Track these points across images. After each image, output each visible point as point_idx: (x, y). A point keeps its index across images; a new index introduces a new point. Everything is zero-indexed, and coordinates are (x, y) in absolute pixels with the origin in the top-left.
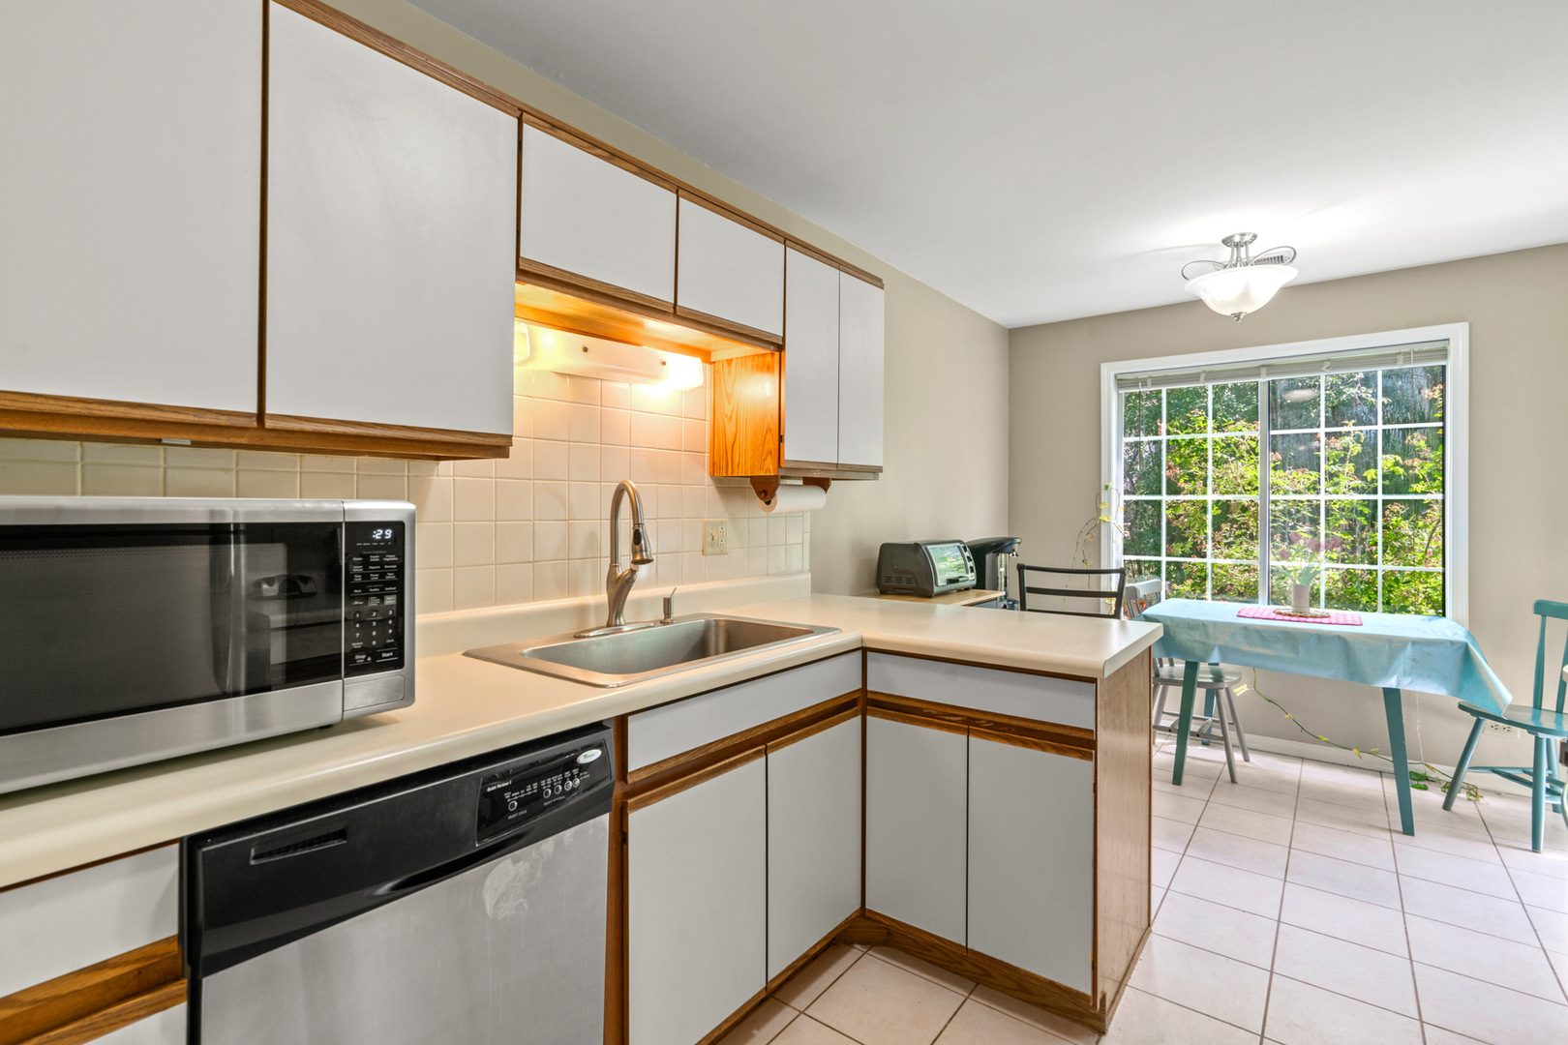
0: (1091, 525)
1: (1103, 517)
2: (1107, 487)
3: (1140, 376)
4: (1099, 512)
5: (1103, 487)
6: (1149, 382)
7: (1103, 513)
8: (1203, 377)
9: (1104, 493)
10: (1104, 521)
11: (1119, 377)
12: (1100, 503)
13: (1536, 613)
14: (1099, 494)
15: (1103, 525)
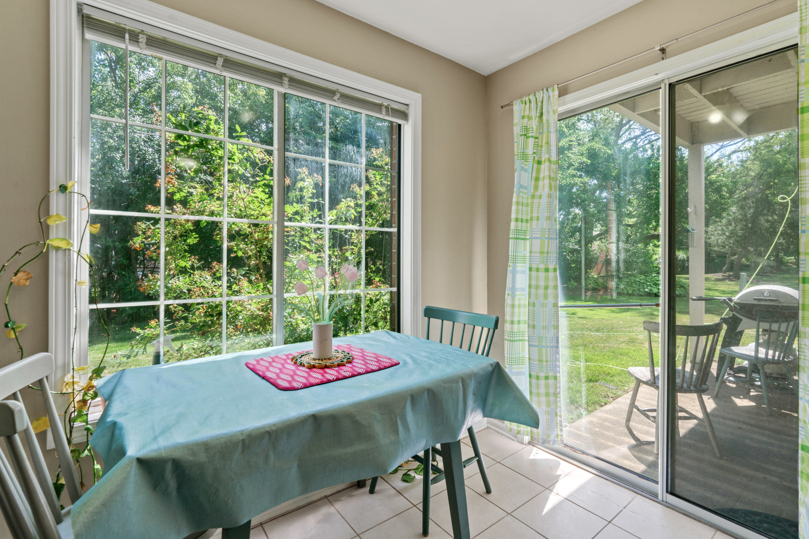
0: (28, 254)
1: (54, 242)
2: (63, 188)
3: (129, 25)
4: (45, 230)
5: (54, 188)
6: (142, 39)
7: (53, 234)
8: (220, 61)
9: (56, 201)
10: (57, 249)
11: (86, 11)
12: (48, 214)
13: (425, 316)
14: (45, 201)
15: (53, 255)
